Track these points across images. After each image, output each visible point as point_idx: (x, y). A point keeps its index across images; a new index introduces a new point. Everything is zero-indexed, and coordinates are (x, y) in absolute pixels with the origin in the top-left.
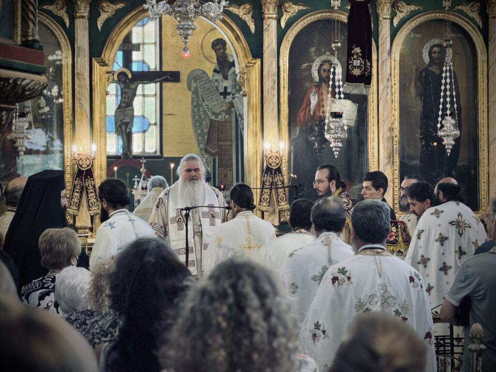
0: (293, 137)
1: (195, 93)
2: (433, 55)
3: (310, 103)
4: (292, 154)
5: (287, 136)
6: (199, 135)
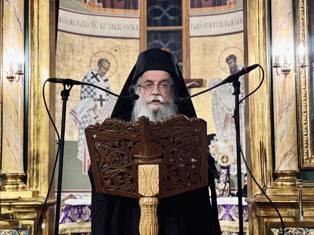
1: (214, 94)
6: (218, 125)
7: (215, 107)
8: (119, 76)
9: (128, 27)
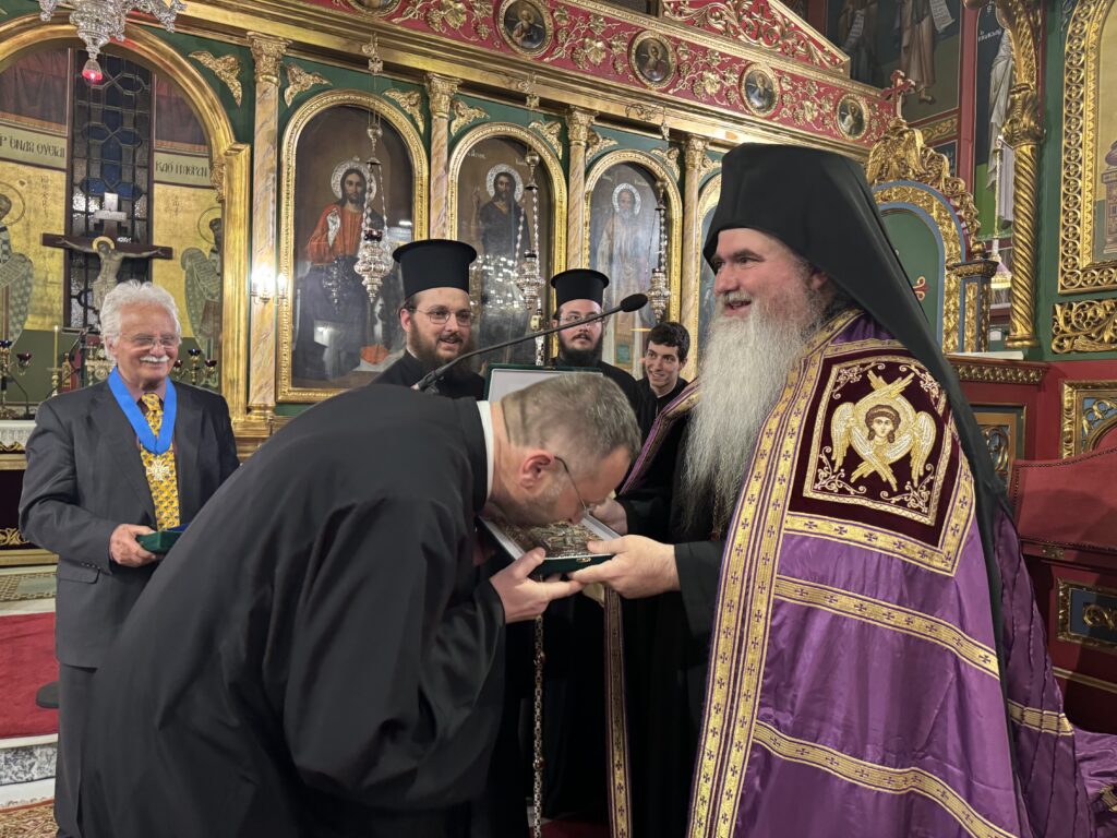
0: (300, 275)
1: (190, 272)
2: (500, 186)
3: (328, 229)
4: (299, 301)
5: (292, 271)
6: (193, 315)
7: (190, 289)
8: (28, 225)
9: (46, 149)
